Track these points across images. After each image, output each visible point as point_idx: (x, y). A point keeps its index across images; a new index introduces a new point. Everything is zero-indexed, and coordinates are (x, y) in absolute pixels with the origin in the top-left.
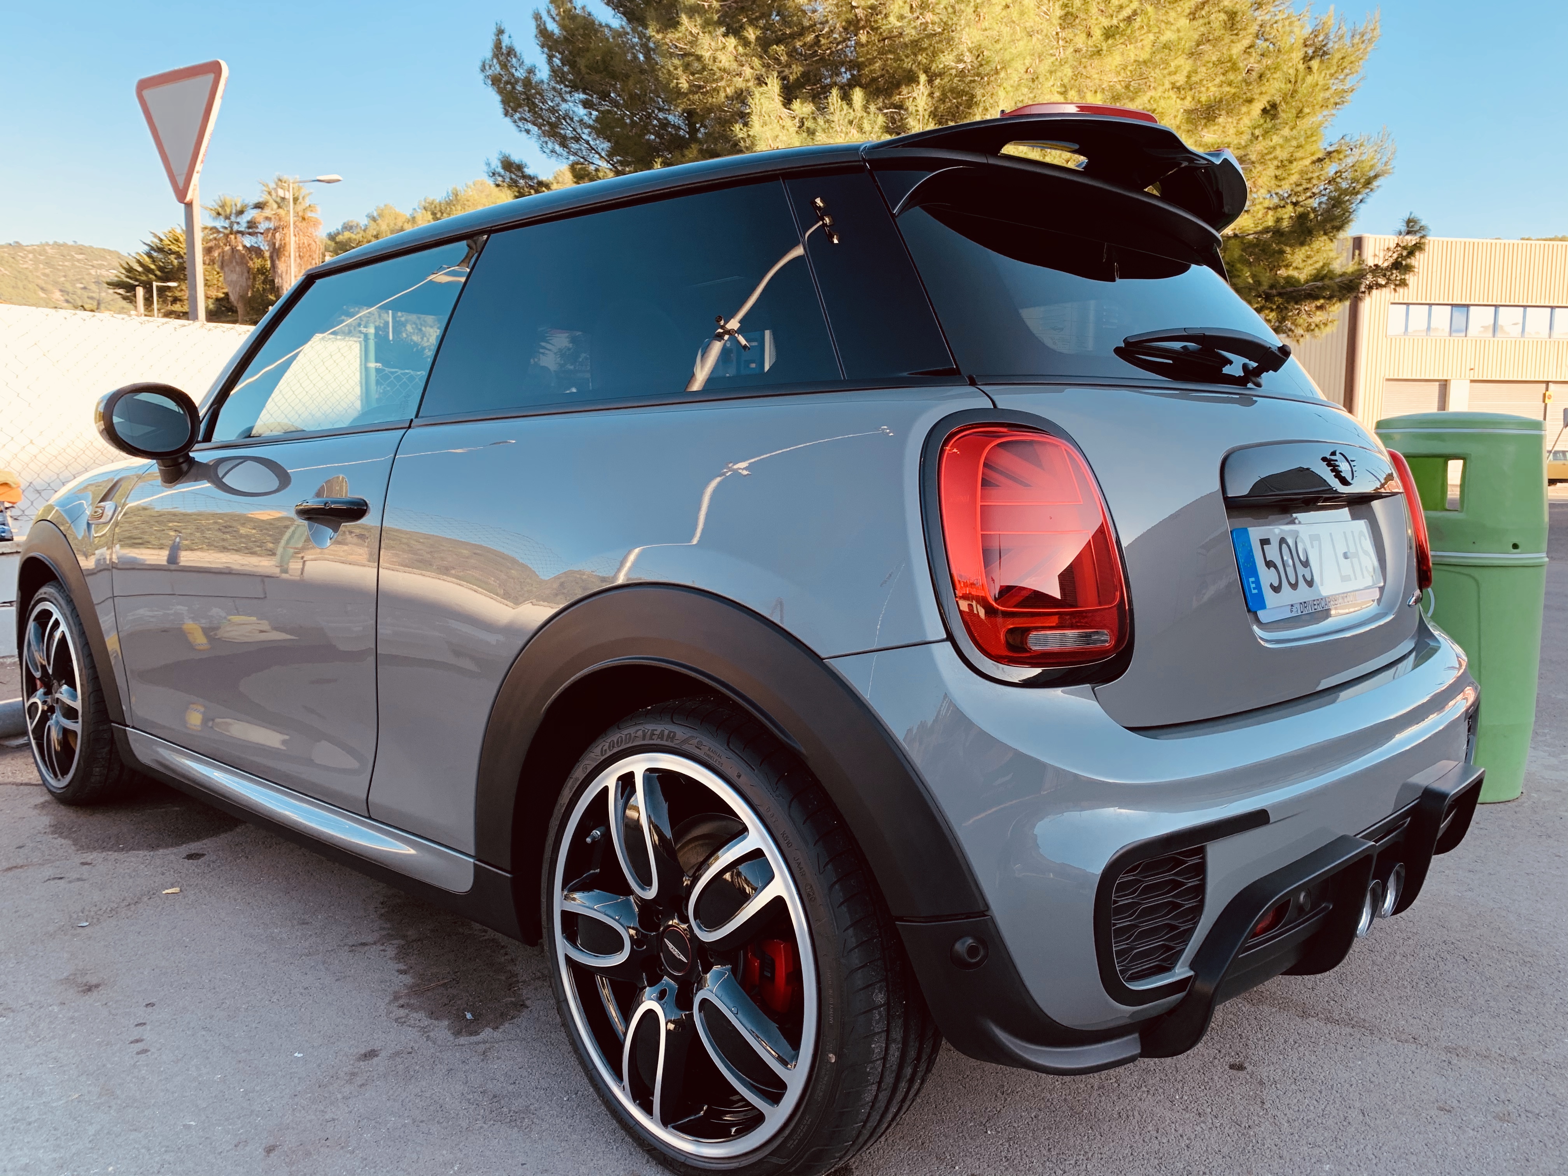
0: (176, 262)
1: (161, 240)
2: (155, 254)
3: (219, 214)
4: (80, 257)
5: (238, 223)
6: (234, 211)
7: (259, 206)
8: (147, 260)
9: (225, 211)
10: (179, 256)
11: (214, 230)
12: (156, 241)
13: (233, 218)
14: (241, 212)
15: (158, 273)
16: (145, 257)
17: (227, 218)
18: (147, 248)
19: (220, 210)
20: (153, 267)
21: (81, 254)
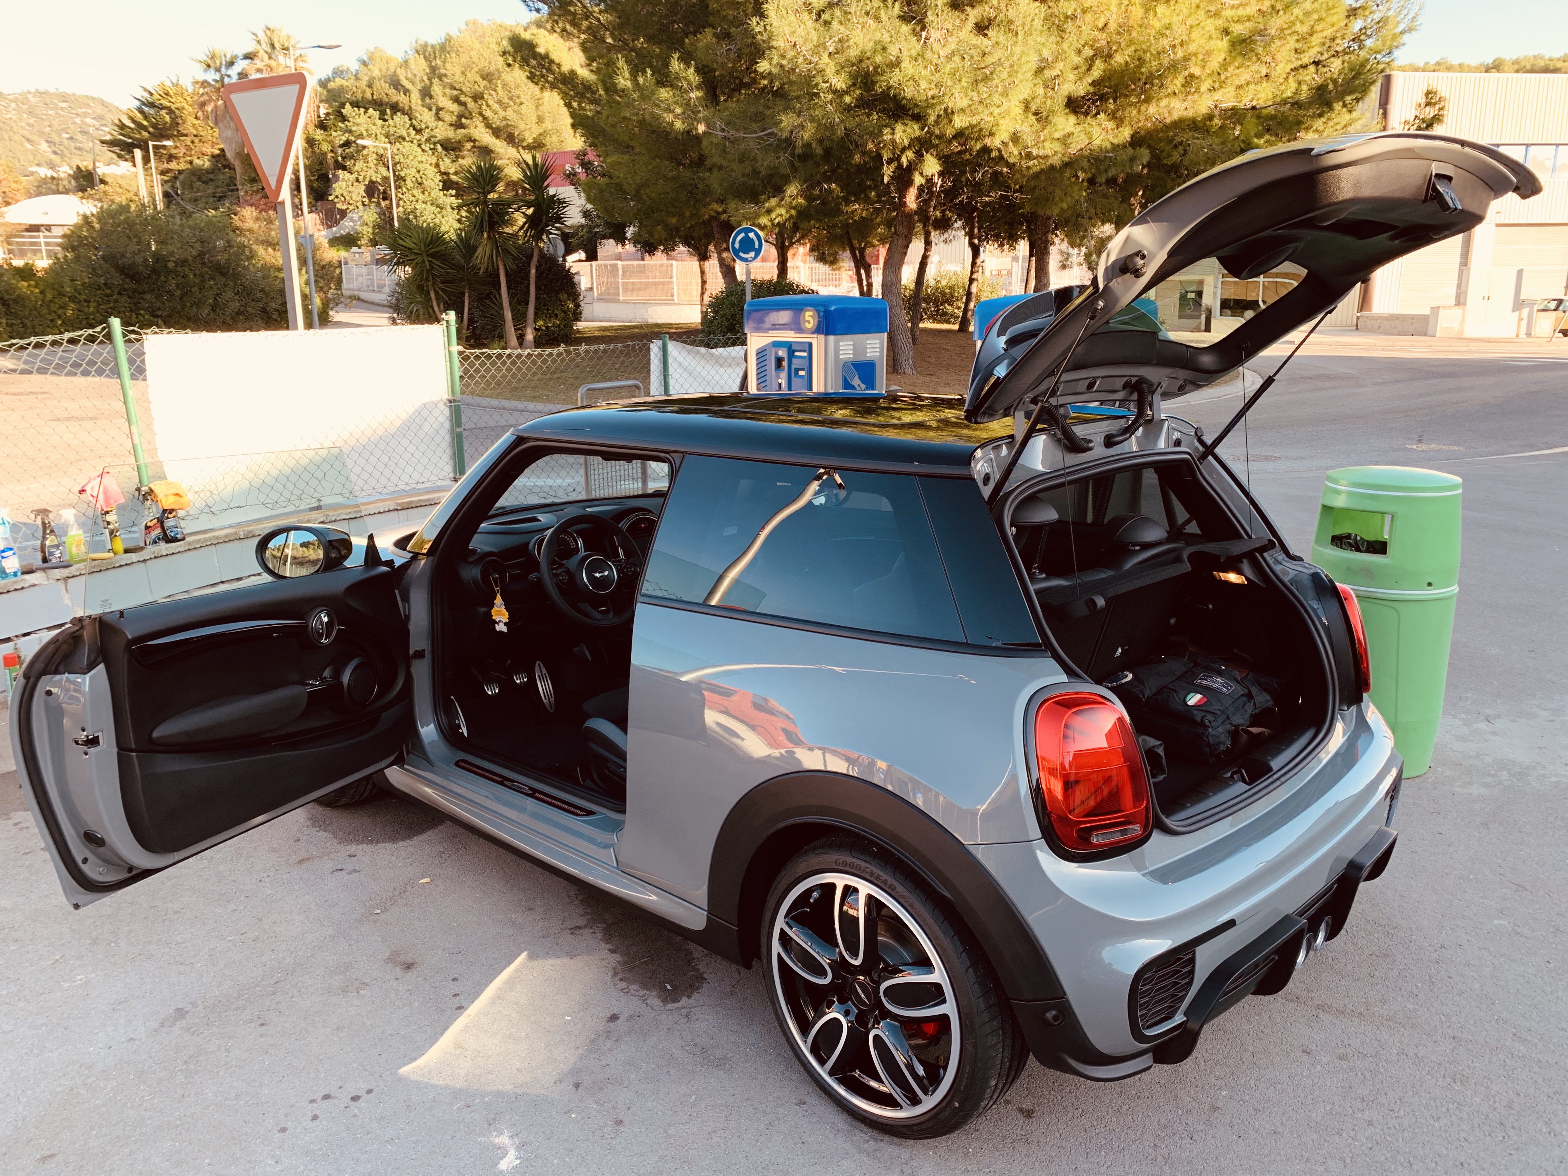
0: (168, 118)
1: (151, 94)
2: (146, 109)
3: (209, 66)
4: (64, 105)
5: (229, 76)
6: (224, 63)
7: (249, 57)
8: (139, 117)
9: (215, 62)
10: (170, 111)
11: (205, 84)
12: (146, 95)
13: (223, 70)
14: (231, 64)
15: (151, 130)
16: (137, 112)
17: (218, 70)
18: (138, 103)
19: (210, 61)
20: (145, 123)
21: (64, 101)
